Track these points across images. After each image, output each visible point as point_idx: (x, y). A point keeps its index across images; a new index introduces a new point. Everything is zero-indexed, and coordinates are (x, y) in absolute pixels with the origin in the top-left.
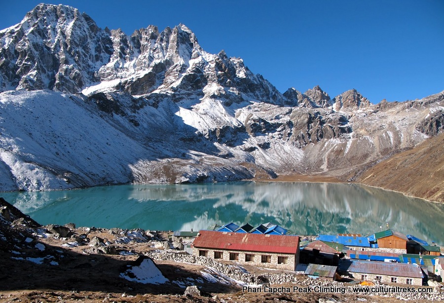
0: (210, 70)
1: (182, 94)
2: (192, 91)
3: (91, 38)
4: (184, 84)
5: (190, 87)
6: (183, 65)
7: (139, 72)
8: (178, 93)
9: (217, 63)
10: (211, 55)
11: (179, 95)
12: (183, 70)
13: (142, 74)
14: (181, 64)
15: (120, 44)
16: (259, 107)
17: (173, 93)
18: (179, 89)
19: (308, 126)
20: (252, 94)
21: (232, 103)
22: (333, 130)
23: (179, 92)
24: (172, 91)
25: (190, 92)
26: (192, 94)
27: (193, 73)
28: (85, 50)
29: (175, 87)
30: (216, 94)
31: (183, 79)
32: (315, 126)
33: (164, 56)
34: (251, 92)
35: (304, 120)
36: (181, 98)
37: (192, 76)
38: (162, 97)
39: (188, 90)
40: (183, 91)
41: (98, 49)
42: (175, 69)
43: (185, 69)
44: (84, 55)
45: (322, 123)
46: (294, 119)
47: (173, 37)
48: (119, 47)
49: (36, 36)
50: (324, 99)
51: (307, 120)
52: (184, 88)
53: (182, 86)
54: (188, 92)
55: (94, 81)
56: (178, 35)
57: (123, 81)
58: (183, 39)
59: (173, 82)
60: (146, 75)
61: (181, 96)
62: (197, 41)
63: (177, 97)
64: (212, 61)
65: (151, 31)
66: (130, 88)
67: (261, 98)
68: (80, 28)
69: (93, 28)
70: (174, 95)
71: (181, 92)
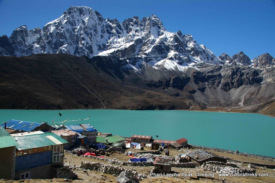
0: (170, 43)
2: (159, 55)
3: (99, 25)
4: (153, 51)
5: (157, 53)
7: (126, 44)
8: (149, 57)
9: (174, 38)
10: (171, 33)
11: (149, 58)
12: (153, 42)
13: (128, 45)
14: (152, 39)
15: (116, 28)
16: (201, 65)
17: (145, 56)
18: (150, 54)
21: (183, 63)
22: (249, 80)
23: (150, 56)
25: (157, 56)
26: (158, 57)
27: (159, 44)
28: (95, 32)
29: (147, 53)
30: (173, 57)
31: (153, 48)
32: (237, 77)
33: (142, 34)
34: (197, 56)
35: (229, 73)
36: (151, 60)
37: (158, 46)
38: (139, 59)
40: (153, 55)
41: (103, 31)
42: (148, 42)
43: (154, 42)
44: (95, 34)
45: (242, 75)
46: (223, 72)
47: (147, 22)
48: (115, 30)
49: (68, 25)
51: (231, 73)
52: (153, 54)
53: (152, 52)
54: (155, 56)
55: (99, 50)
57: (116, 50)
58: (154, 24)
59: (147, 50)
60: (130, 46)
61: (151, 58)
62: (162, 25)
63: (148, 59)
64: (172, 36)
65: (135, 19)
66: (120, 54)
68: (93, 19)
69: (101, 19)
70: (146, 58)
71: (151, 56)
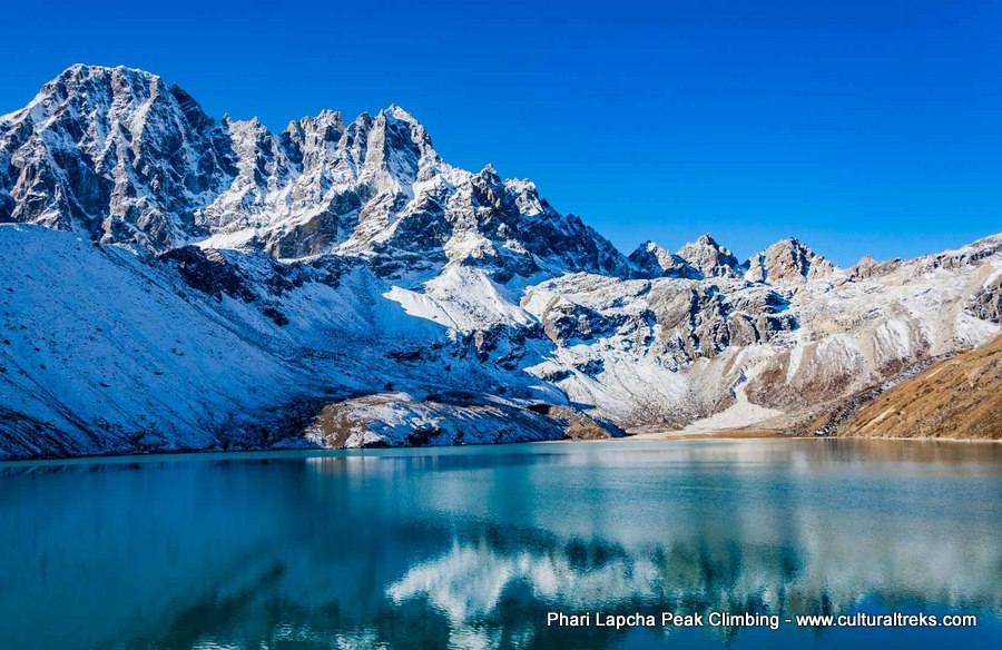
0: (459, 206)
1: (397, 258)
2: (421, 251)
3: (190, 140)
4: (402, 235)
5: (416, 243)
6: (400, 195)
7: (298, 213)
8: (387, 256)
9: (475, 188)
10: (463, 171)
11: (388, 260)
12: (398, 206)
13: (305, 216)
14: (396, 192)
15: (257, 152)
16: (574, 284)
17: (375, 254)
18: (390, 248)
19: (693, 319)
20: (556, 258)
21: (511, 276)
22: (753, 325)
23: (390, 253)
24: (374, 250)
25: (415, 254)
26: (420, 258)
27: (421, 212)
28: (174, 166)
29: (381, 242)
30: (475, 256)
31: (400, 224)
32: (708, 318)
33: (356, 177)
34: (557, 253)
35: (680, 305)
36: (397, 267)
37: (419, 219)
38: (349, 263)
39: (412, 250)
40: (399, 253)
41: (206, 164)
42: (381, 205)
43: (403, 204)
44: (174, 175)
45: (724, 309)
46: (658, 304)
47: (377, 134)
48: (253, 159)
49: (61, 135)
50: (722, 264)
51: (688, 305)
52: (402, 247)
53: (398, 241)
54: (409, 253)
55: (194, 235)
56: (386, 129)
57: (262, 232)
58: (398, 139)
59: (377, 233)
60: (315, 218)
61: (394, 262)
62: (430, 143)
63: (385, 264)
64: (467, 183)
65: (326, 120)
66: (278, 249)
67: (578, 267)
68: (165, 118)
69: (195, 118)
70: (377, 261)
71: (394, 254)
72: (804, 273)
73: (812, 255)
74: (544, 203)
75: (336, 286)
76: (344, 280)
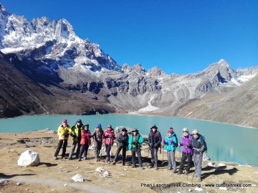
0: (81, 48)
1: (64, 61)
2: (71, 60)
5: (70, 57)
7: (36, 44)
8: (62, 60)
9: (85, 45)
10: (82, 40)
11: (63, 61)
12: (65, 47)
14: (64, 43)
15: (23, 25)
16: (110, 73)
17: (59, 59)
18: (63, 58)
19: (138, 85)
20: (104, 65)
23: (63, 59)
24: (59, 58)
25: (69, 60)
26: (70, 62)
27: (71, 49)
29: (61, 56)
30: (86, 63)
31: (65, 52)
32: (142, 84)
33: (53, 37)
34: (104, 64)
35: (135, 81)
36: (65, 63)
37: (71, 51)
38: (53, 61)
39: (68, 59)
42: (60, 45)
45: (146, 83)
46: (130, 80)
47: (58, 26)
48: (22, 28)
50: (142, 71)
51: (137, 81)
52: (66, 58)
53: (65, 56)
54: (68, 60)
56: (62, 25)
57: (25, 49)
58: (64, 28)
59: (59, 53)
61: (64, 62)
62: (74, 31)
64: (83, 43)
65: (45, 20)
67: (109, 68)
69: (4, 13)
70: (60, 61)
71: (64, 60)
72: (160, 75)
73: (162, 71)
74: (101, 51)
75: (49, 67)
76: (51, 66)
